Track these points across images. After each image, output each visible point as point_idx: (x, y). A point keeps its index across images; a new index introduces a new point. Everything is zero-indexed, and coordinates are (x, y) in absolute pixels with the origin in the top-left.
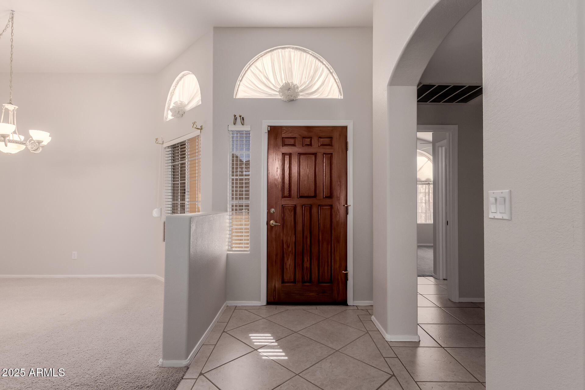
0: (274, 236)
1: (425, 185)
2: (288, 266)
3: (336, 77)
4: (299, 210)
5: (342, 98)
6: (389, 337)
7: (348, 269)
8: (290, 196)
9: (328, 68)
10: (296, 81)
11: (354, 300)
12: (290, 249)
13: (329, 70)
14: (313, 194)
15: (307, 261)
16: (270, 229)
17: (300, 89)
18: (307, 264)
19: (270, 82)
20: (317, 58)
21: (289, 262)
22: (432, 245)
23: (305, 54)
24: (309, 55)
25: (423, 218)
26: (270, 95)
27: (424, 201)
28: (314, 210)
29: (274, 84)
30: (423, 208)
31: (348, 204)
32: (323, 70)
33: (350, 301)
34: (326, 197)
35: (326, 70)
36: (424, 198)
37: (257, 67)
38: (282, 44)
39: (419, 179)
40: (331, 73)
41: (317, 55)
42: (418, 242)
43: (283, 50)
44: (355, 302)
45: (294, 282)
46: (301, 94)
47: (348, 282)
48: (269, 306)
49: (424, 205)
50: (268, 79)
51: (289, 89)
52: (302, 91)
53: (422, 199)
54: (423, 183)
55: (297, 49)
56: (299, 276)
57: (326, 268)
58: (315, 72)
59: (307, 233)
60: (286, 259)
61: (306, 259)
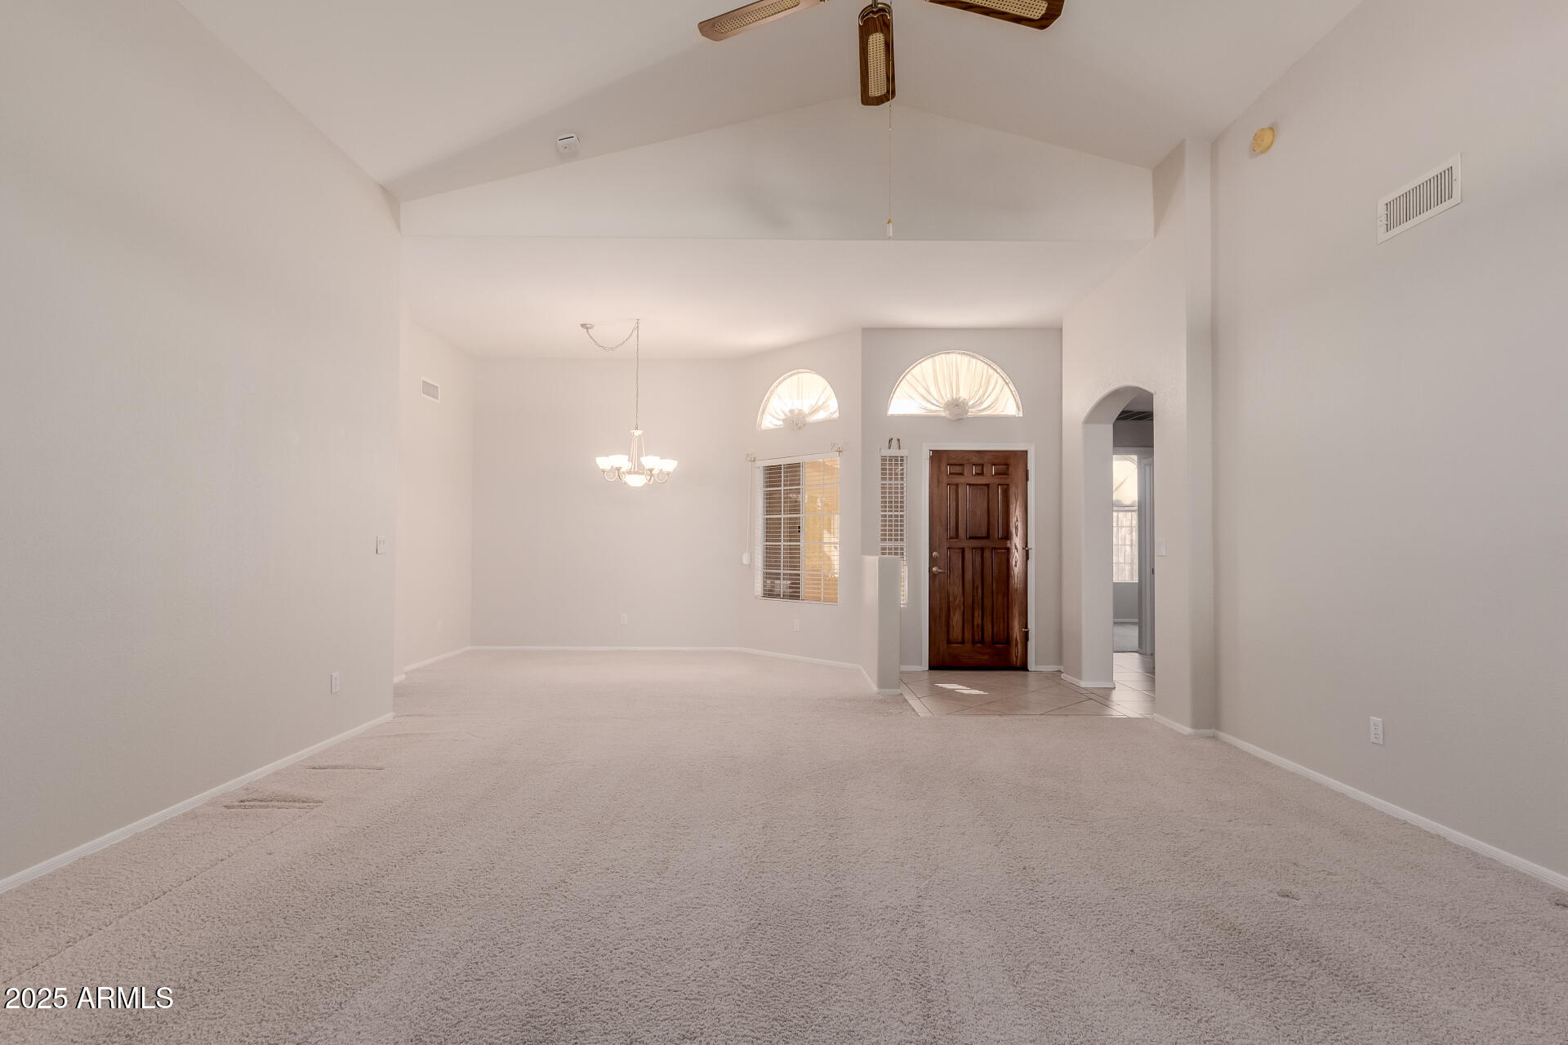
0: (937, 586)
1: (1130, 513)
2: (954, 623)
3: (1013, 388)
4: (968, 555)
5: (1021, 415)
6: (1083, 684)
7: (1029, 627)
8: (957, 536)
9: (1003, 378)
10: (963, 395)
11: (1036, 664)
12: (957, 602)
13: (1005, 381)
14: (984, 535)
15: (979, 616)
16: (933, 577)
17: (970, 403)
18: (978, 621)
19: (930, 394)
20: (989, 365)
21: (956, 618)
22: (1136, 620)
23: (974, 360)
24: (979, 362)
25: (1127, 573)
26: (931, 411)
27: (1128, 542)
28: (987, 554)
29: (936, 397)
30: (1127, 554)
31: (1029, 546)
32: (997, 382)
33: (1031, 666)
34: (1001, 539)
35: (1000, 379)
36: (1128, 537)
37: (914, 376)
38: (947, 350)
39: (1117, 501)
40: (1007, 384)
41: (989, 362)
42: (1115, 616)
43: (947, 356)
44: (1038, 667)
45: (963, 642)
46: (970, 410)
47: (1029, 643)
48: (933, 672)
49: (1128, 549)
50: (928, 392)
51: (957, 405)
52: (973, 406)
53: (1125, 539)
54: (1127, 509)
55: (964, 353)
56: (968, 636)
57: (1002, 625)
58: (988, 382)
59: (978, 582)
60: (952, 614)
61: (976, 614)
